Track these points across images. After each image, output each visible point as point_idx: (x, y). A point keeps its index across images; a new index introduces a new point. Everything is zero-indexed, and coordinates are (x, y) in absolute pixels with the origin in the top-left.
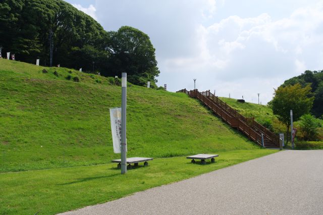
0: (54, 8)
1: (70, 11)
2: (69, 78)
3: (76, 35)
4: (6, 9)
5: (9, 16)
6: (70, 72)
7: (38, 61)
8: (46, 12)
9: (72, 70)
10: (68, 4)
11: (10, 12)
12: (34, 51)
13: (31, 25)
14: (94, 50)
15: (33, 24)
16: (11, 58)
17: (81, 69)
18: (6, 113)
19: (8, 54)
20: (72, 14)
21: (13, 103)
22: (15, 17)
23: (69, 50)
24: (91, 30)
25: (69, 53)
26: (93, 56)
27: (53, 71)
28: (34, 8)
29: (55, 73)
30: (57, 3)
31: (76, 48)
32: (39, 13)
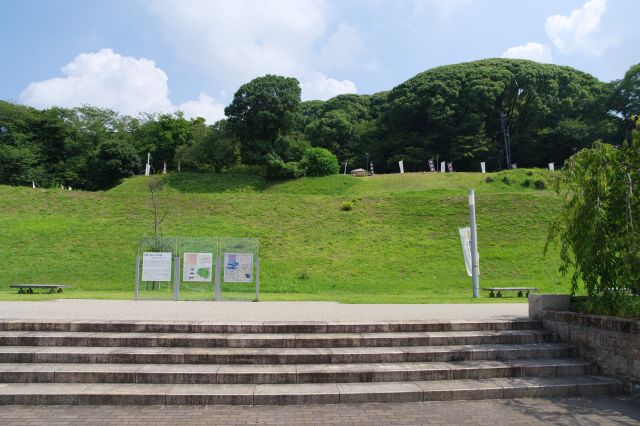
0: (504, 77)
1: (528, 74)
2: (526, 184)
3: (544, 109)
4: (439, 103)
5: (443, 111)
6: (530, 174)
7: (483, 165)
8: (491, 88)
9: (533, 170)
10: (525, 62)
11: (444, 105)
12: (480, 151)
13: (472, 114)
14: (577, 126)
15: (476, 112)
16: (447, 170)
17: (551, 166)
18: (414, 243)
19: (443, 164)
20: (533, 76)
21: (425, 231)
22: (451, 109)
23: (535, 135)
24: (570, 92)
25: (534, 141)
26: (577, 136)
27: (503, 177)
28: (474, 88)
29: (505, 180)
30: (508, 68)
31: (546, 131)
32: (481, 93)
